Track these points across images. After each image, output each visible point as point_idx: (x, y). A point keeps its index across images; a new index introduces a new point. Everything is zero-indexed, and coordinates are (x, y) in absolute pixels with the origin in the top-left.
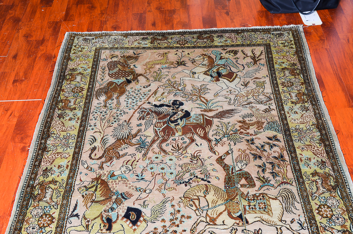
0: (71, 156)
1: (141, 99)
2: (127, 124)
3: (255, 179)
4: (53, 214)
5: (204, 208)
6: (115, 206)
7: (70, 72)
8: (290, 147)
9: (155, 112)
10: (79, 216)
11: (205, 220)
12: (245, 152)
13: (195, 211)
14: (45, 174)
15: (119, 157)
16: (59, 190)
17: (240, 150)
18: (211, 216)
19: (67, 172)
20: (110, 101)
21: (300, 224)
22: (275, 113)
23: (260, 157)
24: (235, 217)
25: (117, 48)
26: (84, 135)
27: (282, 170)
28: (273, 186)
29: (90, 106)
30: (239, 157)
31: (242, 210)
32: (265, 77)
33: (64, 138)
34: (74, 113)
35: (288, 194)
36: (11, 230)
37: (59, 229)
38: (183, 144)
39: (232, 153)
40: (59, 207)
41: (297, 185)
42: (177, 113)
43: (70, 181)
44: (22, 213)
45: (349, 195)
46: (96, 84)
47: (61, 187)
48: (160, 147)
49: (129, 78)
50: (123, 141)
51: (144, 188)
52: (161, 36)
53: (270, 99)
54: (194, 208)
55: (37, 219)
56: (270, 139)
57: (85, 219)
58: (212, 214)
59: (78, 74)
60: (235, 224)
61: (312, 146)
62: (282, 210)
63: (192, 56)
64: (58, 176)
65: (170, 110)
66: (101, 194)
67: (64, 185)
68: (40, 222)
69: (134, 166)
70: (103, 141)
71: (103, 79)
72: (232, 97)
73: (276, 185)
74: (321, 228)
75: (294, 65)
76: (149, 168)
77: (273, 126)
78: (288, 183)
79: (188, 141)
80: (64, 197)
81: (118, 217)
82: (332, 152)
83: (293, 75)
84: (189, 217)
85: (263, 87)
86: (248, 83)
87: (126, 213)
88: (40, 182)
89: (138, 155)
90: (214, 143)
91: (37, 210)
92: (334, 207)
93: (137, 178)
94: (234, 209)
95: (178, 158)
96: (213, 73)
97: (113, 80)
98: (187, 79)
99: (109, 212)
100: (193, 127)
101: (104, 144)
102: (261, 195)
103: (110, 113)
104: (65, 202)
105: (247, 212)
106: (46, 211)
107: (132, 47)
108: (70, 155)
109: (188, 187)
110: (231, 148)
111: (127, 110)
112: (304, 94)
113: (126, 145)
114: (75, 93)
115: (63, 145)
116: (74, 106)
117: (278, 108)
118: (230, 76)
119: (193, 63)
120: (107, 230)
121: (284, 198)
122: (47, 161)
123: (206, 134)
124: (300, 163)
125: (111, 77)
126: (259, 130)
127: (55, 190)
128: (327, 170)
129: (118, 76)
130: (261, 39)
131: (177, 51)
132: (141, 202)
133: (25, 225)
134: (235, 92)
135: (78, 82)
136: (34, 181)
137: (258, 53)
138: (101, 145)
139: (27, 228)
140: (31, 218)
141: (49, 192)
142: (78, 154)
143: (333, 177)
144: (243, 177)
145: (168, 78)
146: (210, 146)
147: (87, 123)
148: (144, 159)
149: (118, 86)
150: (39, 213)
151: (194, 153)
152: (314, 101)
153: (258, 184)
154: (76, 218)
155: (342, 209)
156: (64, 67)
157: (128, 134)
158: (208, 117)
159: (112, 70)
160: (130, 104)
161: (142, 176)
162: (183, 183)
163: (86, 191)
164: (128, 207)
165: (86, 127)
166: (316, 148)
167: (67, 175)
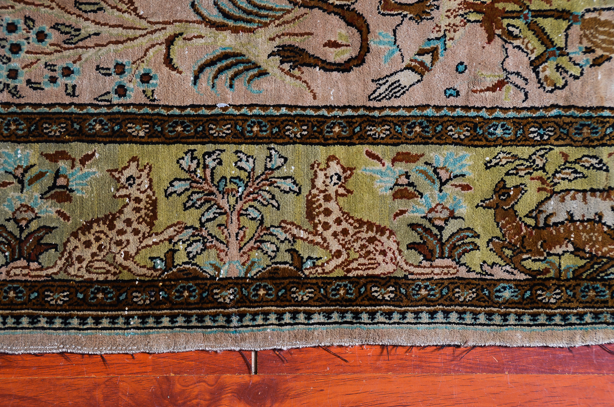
0: (339, 150)
14: (454, 248)
16: (550, 169)
19: (439, 155)
26: (189, 111)
33: (208, 201)
43: (499, 131)
47: (538, 162)
64: (466, 187)
67: (524, 152)
70: (236, 19)
80: (602, 138)
88: (498, 260)
101: (263, 12)
108: (332, 158)
115: (255, 199)
122: (369, 253)
127: (556, 184)
136: (495, 285)
138: (266, 25)
142: (324, 122)
147: (92, 110)
163: (564, 54)
165: (131, 109)
167: (461, 151)
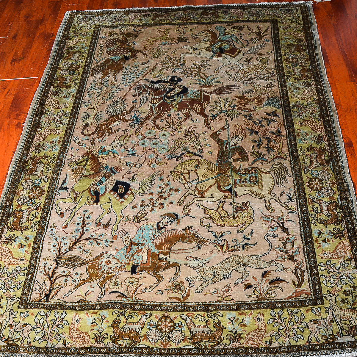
0: (64, 133)
1: (138, 76)
2: (122, 101)
3: (249, 154)
4: (42, 187)
5: (194, 182)
6: (103, 180)
7: (67, 51)
8: (288, 122)
9: (152, 89)
10: (68, 189)
11: (193, 193)
12: (242, 127)
13: (184, 184)
14: (37, 150)
15: (111, 133)
16: (50, 164)
17: (237, 126)
18: (200, 189)
19: (59, 147)
20: (106, 78)
21: (289, 197)
22: (276, 89)
23: (257, 133)
24: (225, 190)
25: (117, 26)
26: (78, 112)
27: (278, 145)
28: (266, 160)
29: (86, 83)
30: (235, 132)
31: (232, 183)
32: (269, 53)
33: (58, 115)
34: (69, 90)
35: (281, 168)
36: (4, 201)
37: (48, 201)
38: (178, 120)
39: (228, 128)
40: (49, 181)
41: (290, 160)
42: (175, 89)
43: (61, 156)
44: (14, 186)
45: (341, 168)
46: (93, 62)
47: (52, 162)
48: (154, 123)
49: (127, 55)
50: (117, 117)
51: (134, 163)
52: (164, 13)
53: (273, 75)
54: (184, 182)
55: (28, 191)
56: (268, 114)
57: (74, 191)
58: (202, 187)
59: (76, 52)
60: (224, 197)
61: (311, 121)
62: (273, 184)
63: (194, 32)
64: (50, 151)
65: (167, 86)
66: (90, 169)
67: (55, 160)
68: (30, 194)
69: (125, 141)
70: (96, 117)
71: (100, 57)
72: (234, 73)
73: (269, 160)
74: (310, 200)
75: (300, 41)
76: (140, 144)
77: (273, 102)
78: (282, 158)
79: (183, 116)
80: (54, 171)
81: (106, 190)
82: (330, 128)
83: (298, 51)
84: (177, 191)
85: (267, 63)
86: (251, 58)
87: (114, 186)
89: (131, 131)
90: (210, 118)
91: (28, 183)
92: (325, 180)
93: (128, 153)
94: (224, 183)
95: (171, 133)
96: (215, 49)
97: (111, 57)
98: (187, 55)
99: (97, 186)
100: (190, 103)
102: (254, 169)
103: (105, 90)
104: (55, 176)
105: (237, 186)
106: (36, 184)
107: (132, 24)
108: (62, 132)
109: (179, 161)
110: (228, 124)
111: (123, 87)
112: (308, 70)
113: (119, 121)
114: (72, 71)
115: (56, 121)
116: (69, 84)
117: (280, 84)
118: (233, 52)
119: (195, 39)
120: (94, 202)
121: (276, 172)
122: (40, 137)
123: (202, 109)
124: (297, 138)
125: (108, 54)
126: (257, 105)
128: (323, 145)
129: (116, 53)
130: (268, 15)
131: (179, 27)
132: (130, 176)
133: (17, 197)
134: (237, 68)
135: (75, 60)
136: (26, 156)
137: (263, 29)
139: (18, 199)
140: (22, 190)
141: (40, 166)
142: (70, 130)
143: (328, 151)
144: (237, 152)
145: (167, 54)
146: (206, 121)
147: (81, 100)
148: (137, 134)
149: (116, 63)
150: (30, 186)
151: (189, 128)
152: (318, 77)
153: (251, 158)
154: (65, 191)
155: (332, 182)
156: (62, 45)
157: (122, 110)
158: (206, 92)
159: (110, 47)
160: (126, 81)
161: (133, 151)
162: (175, 157)
163: (76, 165)
164: (117, 181)
165: (80, 104)
166: (314, 124)
167: (58, 150)
